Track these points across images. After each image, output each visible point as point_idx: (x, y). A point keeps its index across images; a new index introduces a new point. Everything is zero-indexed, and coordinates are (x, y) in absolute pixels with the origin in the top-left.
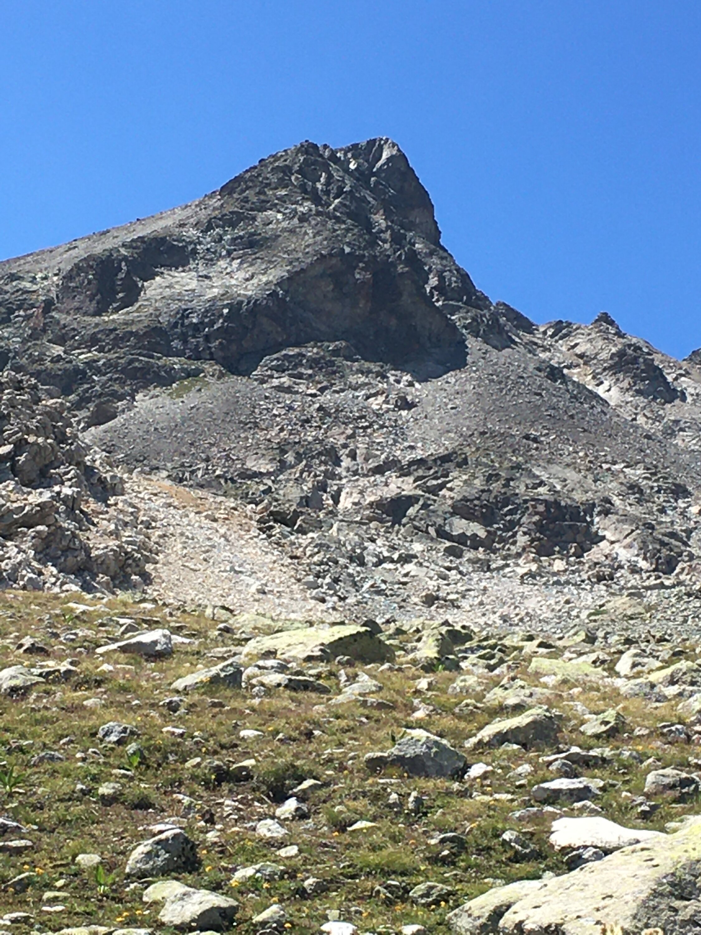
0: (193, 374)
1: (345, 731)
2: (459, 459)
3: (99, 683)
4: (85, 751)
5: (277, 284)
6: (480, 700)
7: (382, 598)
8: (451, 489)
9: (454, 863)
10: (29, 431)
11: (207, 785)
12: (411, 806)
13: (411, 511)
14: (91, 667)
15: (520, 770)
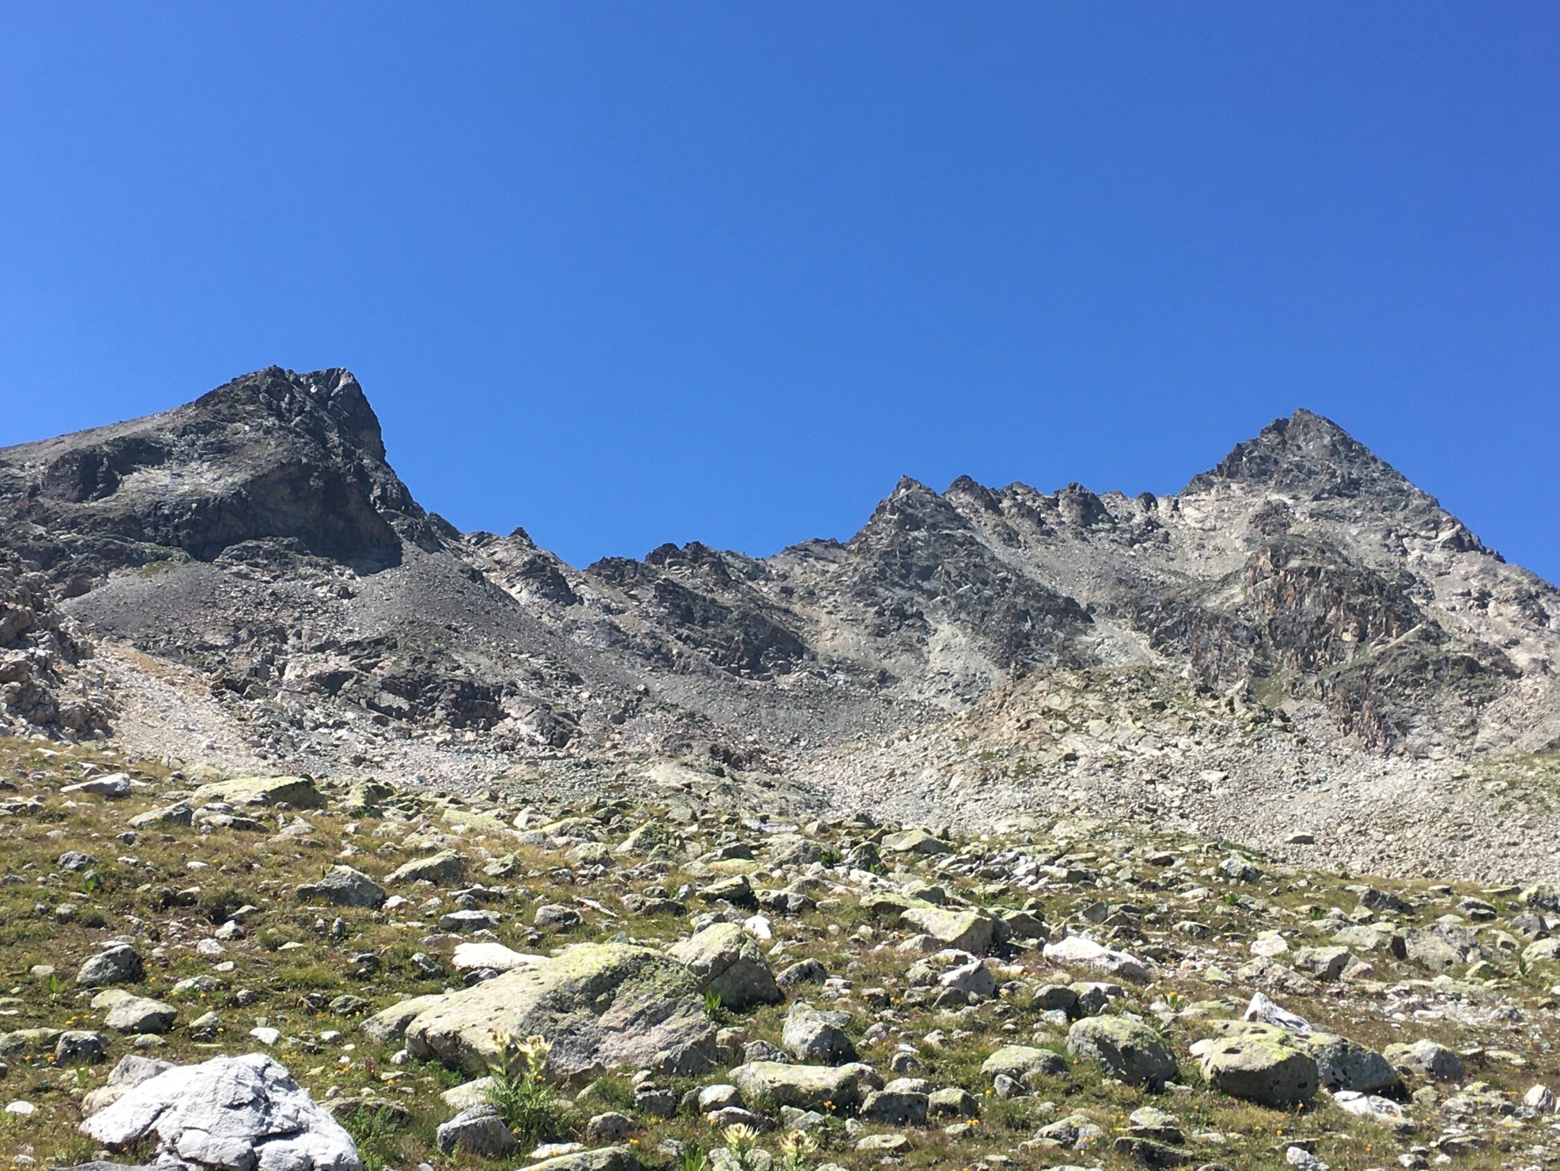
0: (163, 558)
1: (280, 865)
2: (390, 643)
3: (62, 817)
4: (46, 875)
5: (242, 485)
6: (399, 844)
7: (317, 758)
8: (382, 668)
9: (369, 980)
10: (9, 599)
11: (155, 908)
12: (335, 930)
13: (346, 685)
14: (56, 804)
15: (430, 902)
